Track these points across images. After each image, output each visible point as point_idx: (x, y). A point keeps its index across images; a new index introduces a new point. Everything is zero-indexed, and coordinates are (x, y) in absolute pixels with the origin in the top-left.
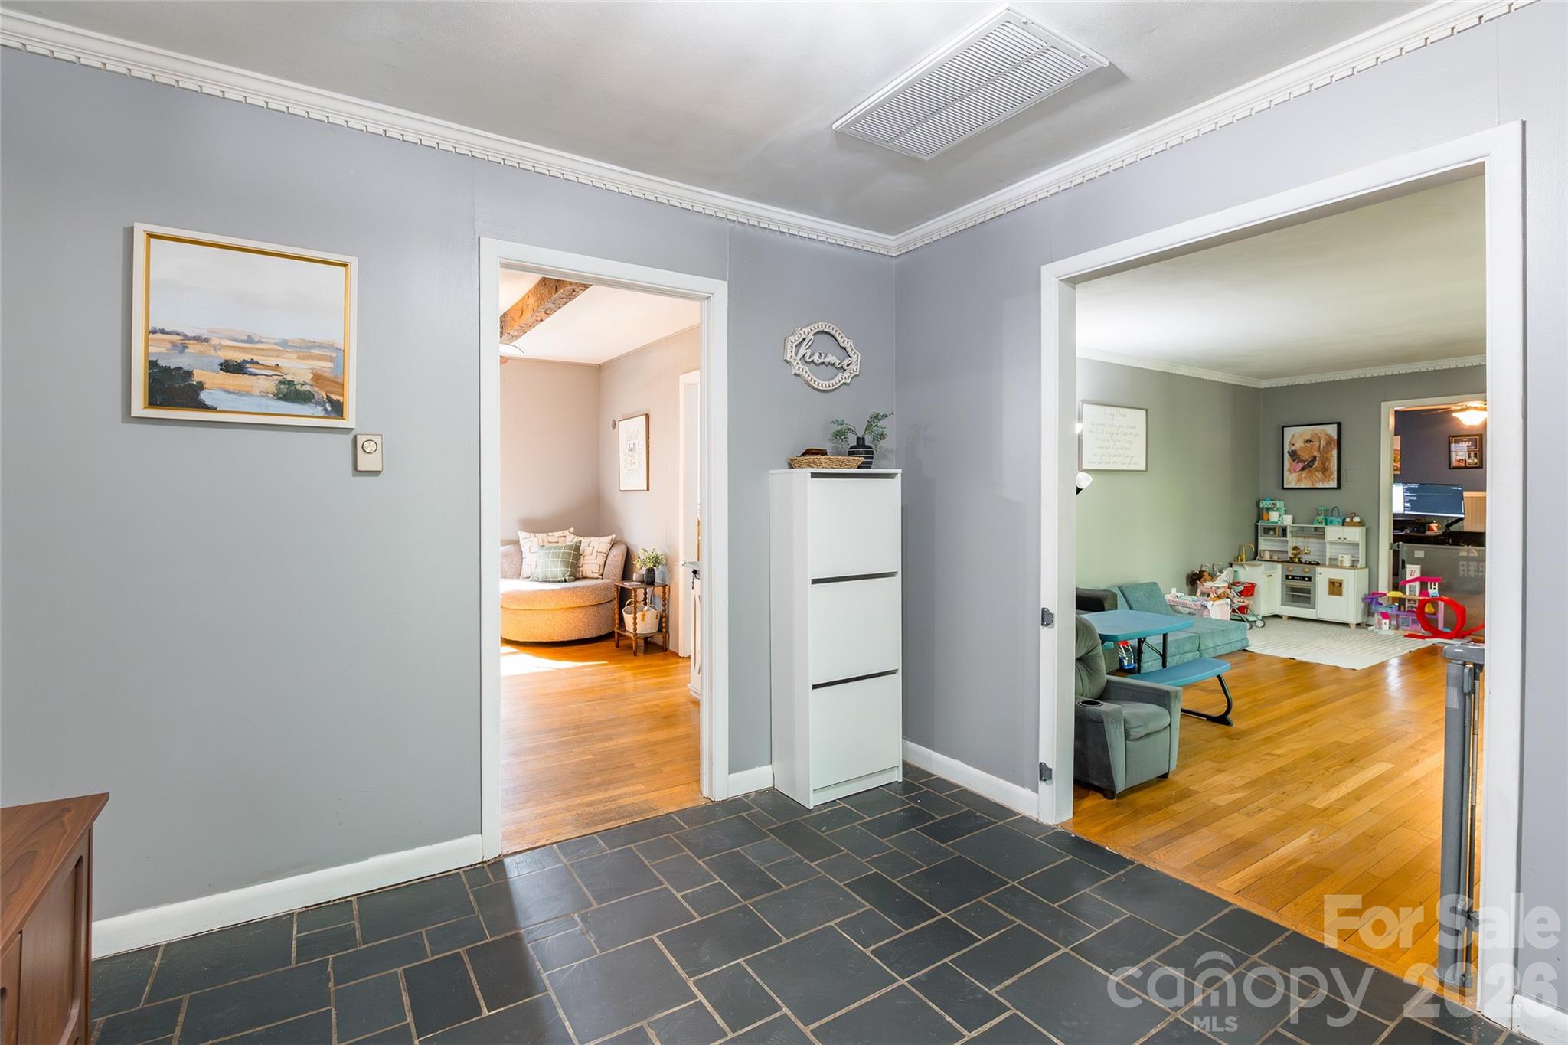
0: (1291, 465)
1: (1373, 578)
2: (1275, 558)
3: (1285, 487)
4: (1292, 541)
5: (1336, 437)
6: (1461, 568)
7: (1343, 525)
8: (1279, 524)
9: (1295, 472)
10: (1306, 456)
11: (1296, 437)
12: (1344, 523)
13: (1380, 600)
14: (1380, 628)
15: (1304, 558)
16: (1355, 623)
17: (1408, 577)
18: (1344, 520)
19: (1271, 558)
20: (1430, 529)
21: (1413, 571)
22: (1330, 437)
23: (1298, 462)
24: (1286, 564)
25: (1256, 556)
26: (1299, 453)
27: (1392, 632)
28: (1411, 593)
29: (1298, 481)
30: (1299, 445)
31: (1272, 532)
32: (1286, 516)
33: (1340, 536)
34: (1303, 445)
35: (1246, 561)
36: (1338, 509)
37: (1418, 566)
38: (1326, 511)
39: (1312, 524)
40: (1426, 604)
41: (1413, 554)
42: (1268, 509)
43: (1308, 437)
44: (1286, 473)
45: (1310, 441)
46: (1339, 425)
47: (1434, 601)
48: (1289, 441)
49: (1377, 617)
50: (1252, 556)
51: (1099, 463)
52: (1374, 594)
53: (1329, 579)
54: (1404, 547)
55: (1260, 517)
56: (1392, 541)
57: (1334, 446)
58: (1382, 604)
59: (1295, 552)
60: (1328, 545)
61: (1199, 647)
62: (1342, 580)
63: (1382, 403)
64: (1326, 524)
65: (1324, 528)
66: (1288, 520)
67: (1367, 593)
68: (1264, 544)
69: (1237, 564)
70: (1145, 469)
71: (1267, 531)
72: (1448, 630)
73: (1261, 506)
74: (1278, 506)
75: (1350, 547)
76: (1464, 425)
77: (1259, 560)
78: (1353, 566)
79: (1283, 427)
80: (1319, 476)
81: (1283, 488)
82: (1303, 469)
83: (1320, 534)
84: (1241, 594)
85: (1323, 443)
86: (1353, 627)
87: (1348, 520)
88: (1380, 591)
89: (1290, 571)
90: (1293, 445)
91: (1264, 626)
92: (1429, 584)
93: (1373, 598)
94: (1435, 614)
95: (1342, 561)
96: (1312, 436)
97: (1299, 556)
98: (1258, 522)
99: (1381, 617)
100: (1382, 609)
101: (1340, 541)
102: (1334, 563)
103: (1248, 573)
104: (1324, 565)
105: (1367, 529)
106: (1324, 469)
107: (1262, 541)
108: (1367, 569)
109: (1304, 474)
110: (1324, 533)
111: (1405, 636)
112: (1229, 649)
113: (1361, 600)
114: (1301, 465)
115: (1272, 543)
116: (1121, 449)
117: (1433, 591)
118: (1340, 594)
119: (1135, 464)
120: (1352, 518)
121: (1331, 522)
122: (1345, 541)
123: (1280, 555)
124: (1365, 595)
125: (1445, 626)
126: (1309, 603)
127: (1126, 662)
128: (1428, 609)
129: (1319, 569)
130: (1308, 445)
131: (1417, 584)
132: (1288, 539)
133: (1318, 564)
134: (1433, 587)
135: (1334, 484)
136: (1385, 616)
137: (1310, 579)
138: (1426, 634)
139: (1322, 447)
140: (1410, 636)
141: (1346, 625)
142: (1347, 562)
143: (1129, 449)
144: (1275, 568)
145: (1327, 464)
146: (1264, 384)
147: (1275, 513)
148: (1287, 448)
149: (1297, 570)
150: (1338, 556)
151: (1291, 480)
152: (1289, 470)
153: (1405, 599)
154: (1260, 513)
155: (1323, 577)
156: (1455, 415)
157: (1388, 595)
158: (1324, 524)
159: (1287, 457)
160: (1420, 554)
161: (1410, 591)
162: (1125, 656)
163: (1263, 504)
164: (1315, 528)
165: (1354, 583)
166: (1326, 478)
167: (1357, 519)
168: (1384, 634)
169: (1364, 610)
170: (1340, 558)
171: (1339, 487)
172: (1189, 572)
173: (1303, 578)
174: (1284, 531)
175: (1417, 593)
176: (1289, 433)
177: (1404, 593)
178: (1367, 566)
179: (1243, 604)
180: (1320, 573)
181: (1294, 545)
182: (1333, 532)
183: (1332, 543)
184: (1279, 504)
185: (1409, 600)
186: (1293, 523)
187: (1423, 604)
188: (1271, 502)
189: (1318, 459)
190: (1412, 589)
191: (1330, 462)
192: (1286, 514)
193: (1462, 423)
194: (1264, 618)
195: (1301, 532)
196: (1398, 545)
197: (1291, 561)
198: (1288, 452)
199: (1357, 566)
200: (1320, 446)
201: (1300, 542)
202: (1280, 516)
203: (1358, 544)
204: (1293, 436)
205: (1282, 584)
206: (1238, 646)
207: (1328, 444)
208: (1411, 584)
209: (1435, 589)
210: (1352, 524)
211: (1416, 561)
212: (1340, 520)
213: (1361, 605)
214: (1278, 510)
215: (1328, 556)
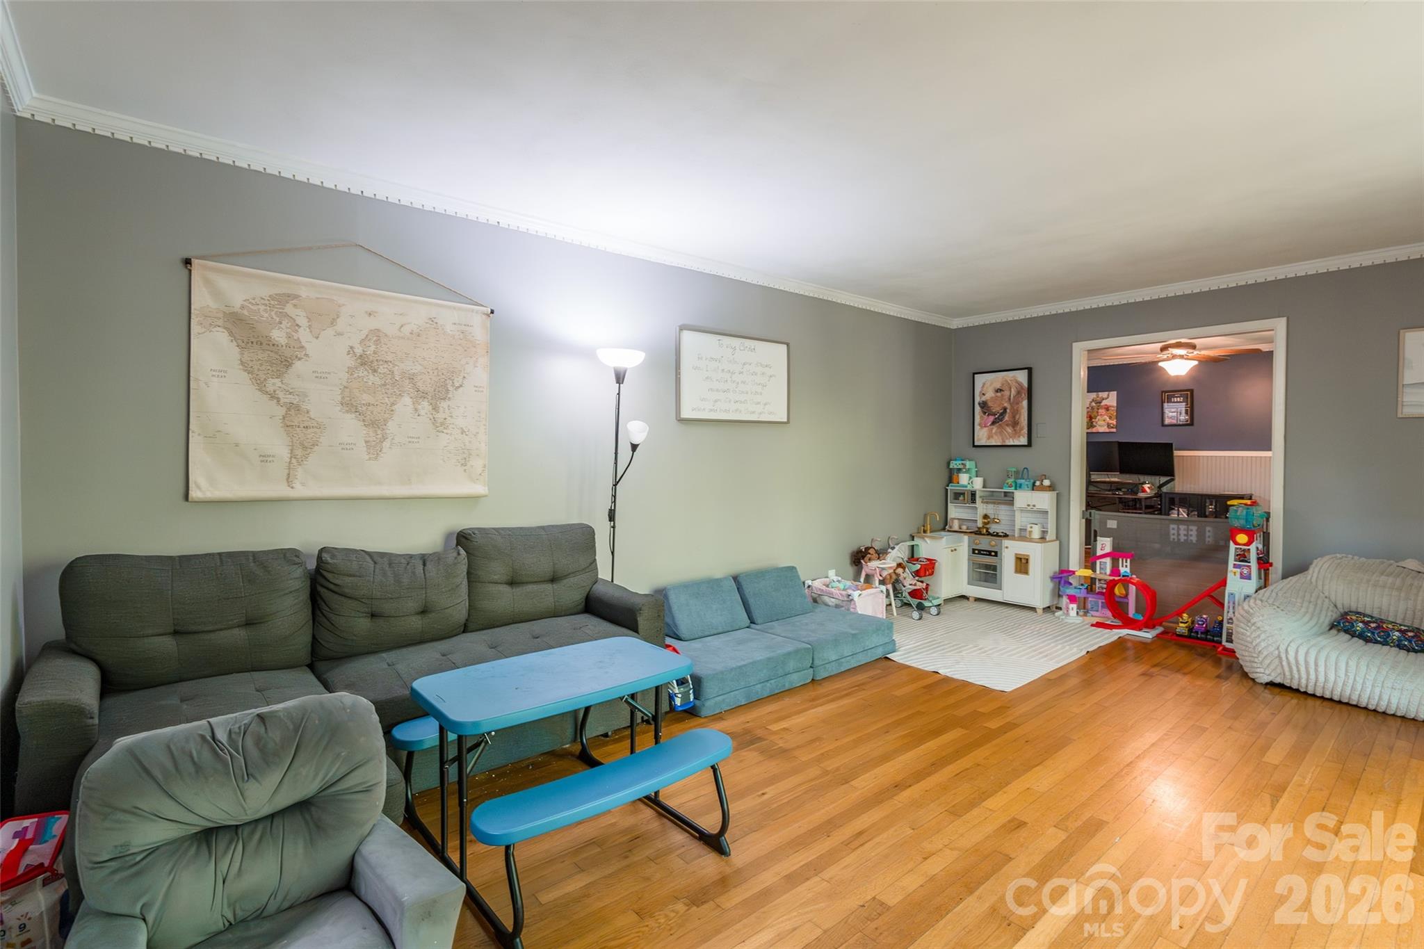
0: (981, 417)
1: (1063, 553)
2: (964, 528)
3: (976, 444)
4: (982, 508)
5: (1026, 384)
6: (1172, 532)
7: (1033, 490)
8: (969, 488)
9: (985, 427)
10: (997, 408)
11: (986, 385)
12: (1034, 487)
13: (1071, 580)
14: (1067, 614)
15: (994, 528)
16: (1042, 607)
17: (1099, 553)
18: (1034, 484)
19: (960, 528)
20: (1144, 491)
21: (1104, 545)
22: (1020, 384)
23: (988, 415)
24: (973, 535)
25: (945, 526)
26: (990, 404)
27: (1079, 620)
28: (1102, 571)
29: (989, 437)
30: (990, 394)
31: (961, 498)
32: (976, 478)
33: (1029, 503)
34: (993, 395)
35: (931, 532)
36: (1027, 469)
37: (1109, 539)
38: (1017, 472)
39: (1002, 488)
40: (1115, 585)
41: (1106, 525)
42: (959, 470)
43: (998, 386)
44: (977, 427)
45: (1001, 390)
46: (1030, 370)
47: (1126, 581)
48: (980, 390)
49: (1065, 600)
50: (942, 526)
51: (711, 410)
52: (1062, 572)
53: (1016, 554)
54: (1096, 515)
55: (950, 481)
56: (1084, 509)
57: (1024, 395)
58: (1071, 584)
59: (986, 521)
60: (1018, 514)
61: (812, 663)
62: (1028, 556)
63: (1074, 344)
64: (1016, 489)
65: (1013, 493)
66: (978, 484)
67: (1057, 569)
68: (955, 511)
69: (920, 537)
70: (786, 420)
71: (957, 495)
72: (1140, 617)
73: (951, 467)
74: (968, 467)
75: (1039, 515)
76: (1170, 376)
77: (949, 531)
78: (1043, 539)
79: (974, 374)
80: (1010, 431)
81: (974, 446)
82: (993, 423)
83: (1008, 499)
84: (917, 574)
85: (1013, 392)
86: (1040, 611)
87: (1038, 483)
88: (1071, 569)
89: (976, 544)
90: (984, 394)
91: (938, 615)
92: (1120, 560)
93: (1061, 578)
94: (1126, 596)
95: (1030, 532)
96: (1003, 385)
97: (988, 526)
98: (948, 486)
99: (1068, 601)
100: (1071, 591)
101: (1029, 508)
102: (1024, 536)
103: (928, 548)
104: (1013, 538)
105: (1057, 494)
106: (1015, 424)
107: (954, 509)
108: (1058, 542)
109: (995, 429)
110: (1013, 498)
111: (1092, 625)
112: (863, 659)
113: (1049, 580)
114: (992, 418)
115: (961, 510)
116: (747, 393)
117: (1125, 568)
118: (1026, 572)
119: (770, 413)
120: (1042, 481)
121: (1020, 487)
122: (1035, 509)
123: (970, 524)
124: (1055, 573)
125: (1137, 611)
126: (995, 582)
127: (678, 701)
128: (1118, 591)
129: (1006, 542)
130: (999, 394)
131: (1108, 561)
132: (977, 506)
133: (1006, 536)
134: (1125, 564)
135: (1024, 441)
136: (1072, 599)
137: (996, 555)
138: (1118, 623)
139: (1012, 396)
140: (1099, 625)
141: (1033, 609)
142: (1036, 534)
143: (761, 394)
144: (961, 541)
145: (1017, 417)
146: (956, 323)
147: (965, 475)
148: (977, 400)
149: (985, 543)
150: (1026, 526)
151: (982, 436)
152: (980, 425)
153: (1095, 579)
154: (951, 476)
155: (1010, 550)
156: (1161, 364)
157: (1077, 574)
158: (1013, 488)
159: (978, 408)
160: (1112, 524)
161: (1100, 568)
162: (677, 691)
163: (954, 465)
164: (1005, 492)
165: (1043, 559)
166: (1016, 434)
167: (1047, 483)
168: (1071, 621)
169: (1053, 590)
170: (1029, 529)
171: (1029, 445)
172: (855, 548)
173: (989, 553)
174: (973, 494)
175: (1108, 571)
176: (980, 379)
177: (1094, 570)
178: (1057, 538)
179: (915, 588)
180: (1007, 547)
181: (985, 512)
182: (1023, 498)
183: (1022, 510)
184: (969, 464)
185: (1100, 580)
186: (984, 487)
187: (1111, 585)
188: (960, 462)
189: (1008, 411)
190: (1102, 566)
191: (1020, 414)
192: (977, 477)
193: (1167, 373)
194: (947, 601)
195: (991, 498)
196: (1090, 513)
197: (978, 532)
198: (979, 404)
199: (1045, 539)
200: (1010, 396)
201: (990, 509)
202: (970, 478)
203: (1047, 512)
204: (984, 384)
205: (969, 559)
206: (879, 653)
207: (1019, 393)
208: (1101, 560)
209: (1126, 566)
210: (1042, 488)
211: (1107, 534)
212: (1030, 484)
213: (1050, 585)
214: (968, 471)
215: (1017, 527)
